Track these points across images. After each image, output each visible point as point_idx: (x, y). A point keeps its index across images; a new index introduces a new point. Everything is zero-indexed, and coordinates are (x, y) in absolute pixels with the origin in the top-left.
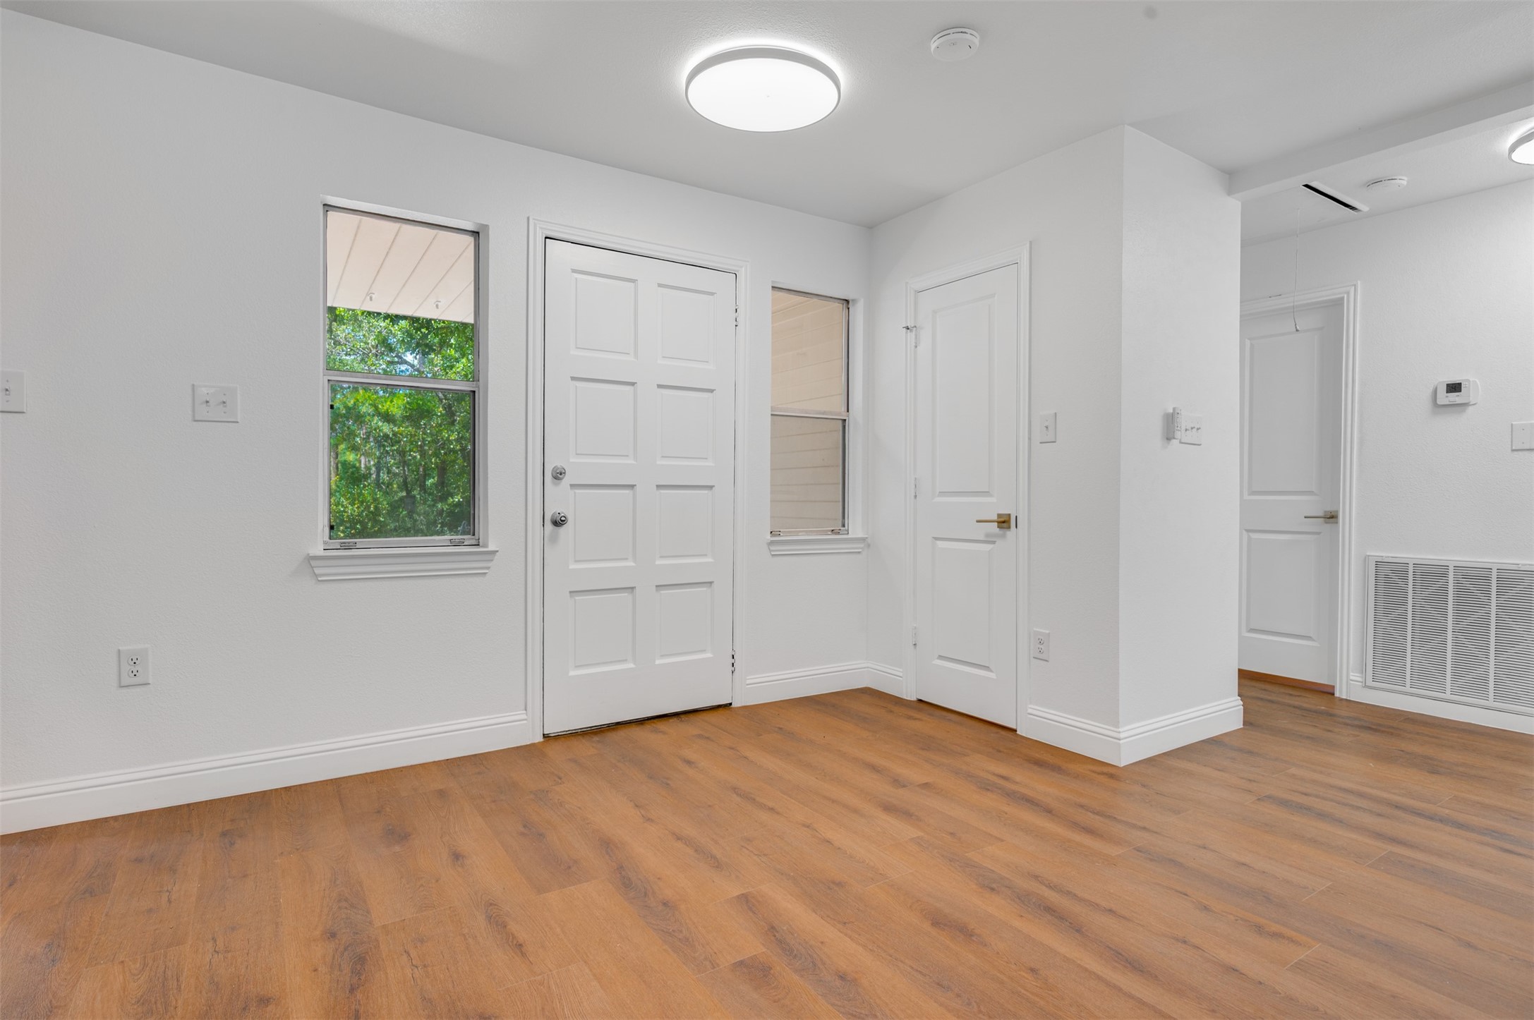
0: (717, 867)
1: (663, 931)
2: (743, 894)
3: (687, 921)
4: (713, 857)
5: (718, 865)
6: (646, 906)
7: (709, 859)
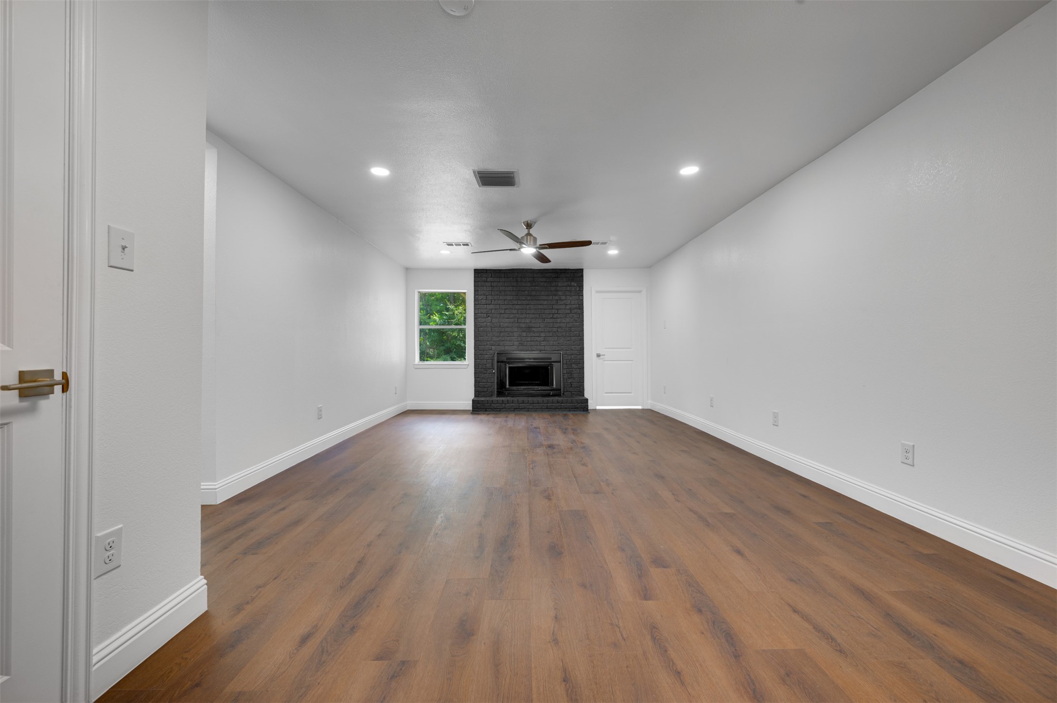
0: (654, 627)
1: (703, 594)
2: (646, 600)
3: (687, 595)
4: (654, 638)
5: (653, 629)
6: (713, 613)
7: (657, 637)
